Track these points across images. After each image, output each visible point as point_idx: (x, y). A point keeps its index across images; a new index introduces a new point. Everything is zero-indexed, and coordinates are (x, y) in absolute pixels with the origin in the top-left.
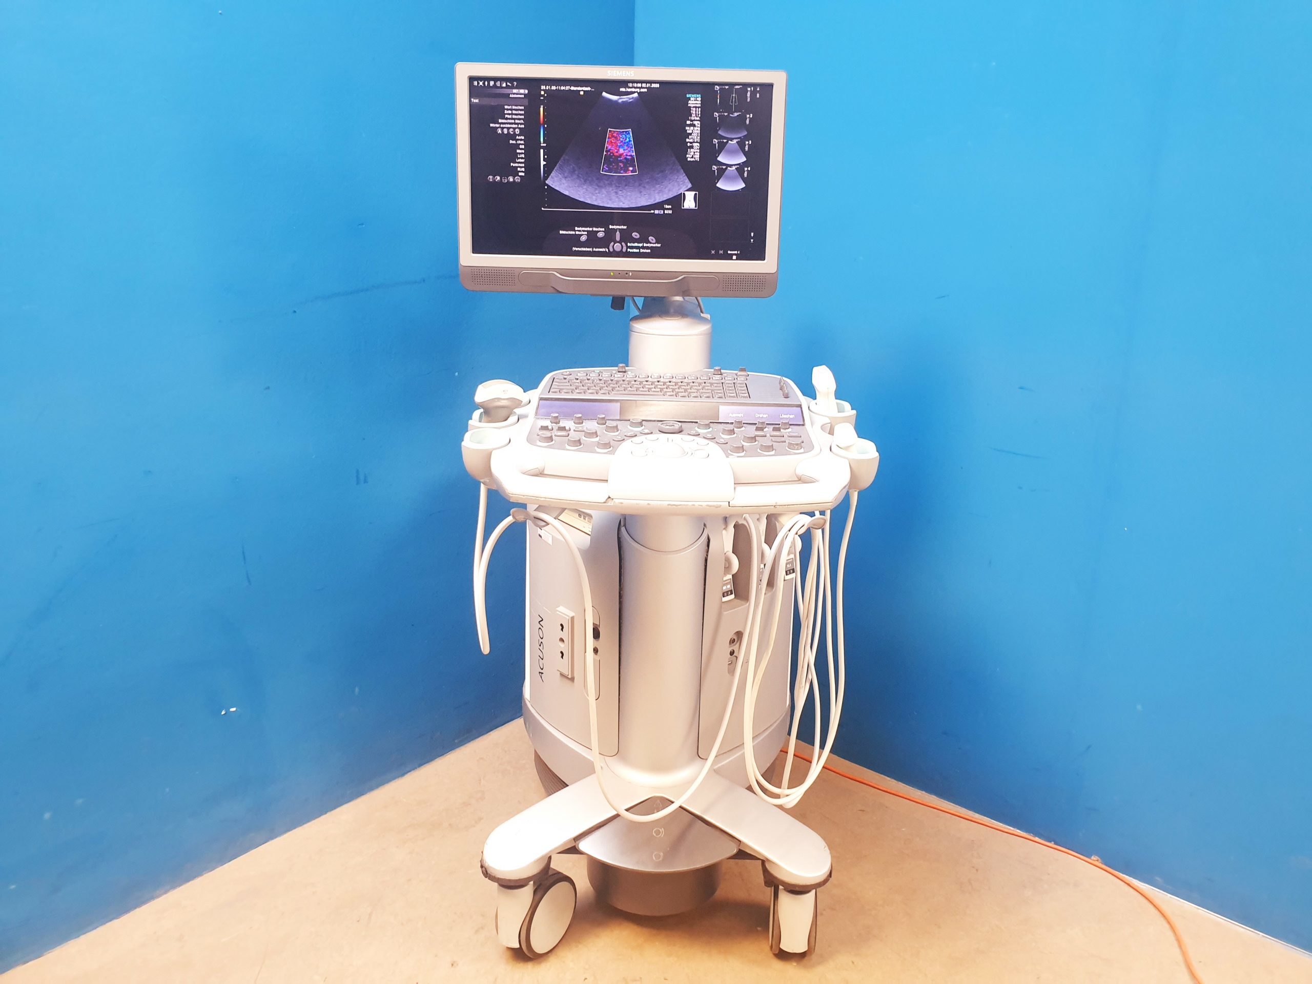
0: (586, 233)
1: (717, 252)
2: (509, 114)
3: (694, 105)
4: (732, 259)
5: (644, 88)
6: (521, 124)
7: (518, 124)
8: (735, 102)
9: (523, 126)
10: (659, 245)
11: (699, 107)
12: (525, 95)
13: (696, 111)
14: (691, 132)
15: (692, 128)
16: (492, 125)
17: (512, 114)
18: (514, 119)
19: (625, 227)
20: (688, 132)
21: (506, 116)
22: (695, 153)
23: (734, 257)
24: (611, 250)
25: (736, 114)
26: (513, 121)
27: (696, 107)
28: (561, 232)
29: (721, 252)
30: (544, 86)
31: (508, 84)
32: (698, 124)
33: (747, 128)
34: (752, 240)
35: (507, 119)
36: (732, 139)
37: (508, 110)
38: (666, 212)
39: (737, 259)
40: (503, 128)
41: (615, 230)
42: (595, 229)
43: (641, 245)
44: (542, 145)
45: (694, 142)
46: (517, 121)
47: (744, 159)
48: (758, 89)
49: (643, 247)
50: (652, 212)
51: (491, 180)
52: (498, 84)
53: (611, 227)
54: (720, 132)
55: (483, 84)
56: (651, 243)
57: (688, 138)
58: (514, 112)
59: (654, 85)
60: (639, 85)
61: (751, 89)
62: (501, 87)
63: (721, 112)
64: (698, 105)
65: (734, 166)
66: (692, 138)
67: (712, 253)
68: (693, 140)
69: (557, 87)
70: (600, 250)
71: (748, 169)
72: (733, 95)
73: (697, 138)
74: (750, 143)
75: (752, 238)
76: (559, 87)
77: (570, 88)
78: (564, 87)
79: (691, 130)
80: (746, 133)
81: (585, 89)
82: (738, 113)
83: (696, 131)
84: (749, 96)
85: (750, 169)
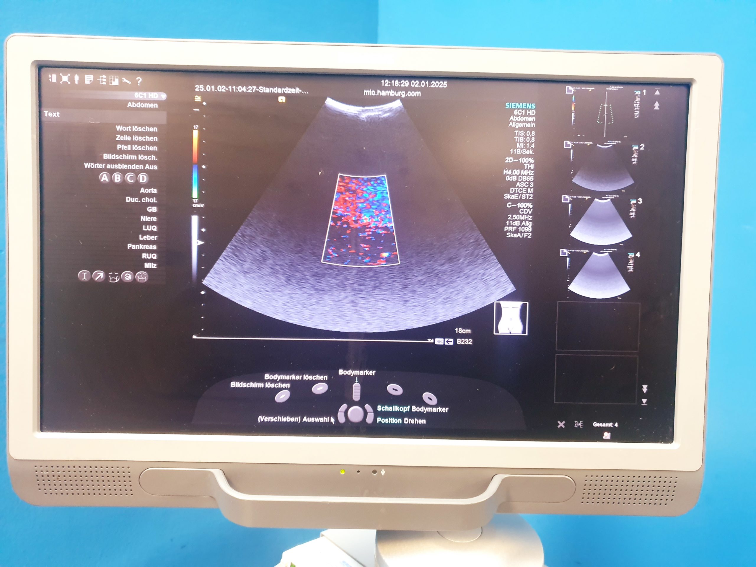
0: (288, 385)
1: (570, 425)
2: (125, 143)
3: (521, 125)
4: (601, 439)
5: (415, 89)
6: (152, 163)
7: (144, 163)
8: (609, 120)
9: (155, 167)
10: (445, 410)
11: (531, 129)
12: (159, 102)
13: (526, 136)
14: (514, 178)
15: (516, 172)
16: (87, 165)
17: (132, 143)
18: (137, 153)
19: (372, 373)
20: (508, 179)
21: (119, 146)
22: (524, 223)
23: (607, 435)
24: (342, 419)
25: (611, 144)
26: (134, 157)
27: (525, 129)
28: (233, 384)
29: (579, 424)
30: (202, 86)
31: (125, 80)
32: (530, 163)
33: (633, 172)
34: (644, 401)
35: (121, 152)
36: (601, 195)
37: (122, 133)
38: (459, 341)
39: (613, 439)
40: (111, 172)
41: (351, 380)
42: (306, 377)
43: (405, 409)
44: (195, 206)
45: (521, 201)
46: (141, 157)
47: (627, 235)
48: (657, 93)
49: (411, 415)
50: (430, 341)
51: (85, 278)
52: (103, 80)
53: (341, 372)
54: (577, 180)
55: (69, 79)
56: (427, 405)
57: (508, 192)
58: (135, 138)
59: (435, 84)
60: (406, 83)
61: (643, 92)
62: (109, 87)
63: (580, 139)
64: (529, 125)
65: (606, 250)
66: (516, 192)
67: (559, 427)
68: (519, 195)
69: (230, 87)
70: (317, 420)
71: (636, 255)
72: (605, 106)
73: (526, 192)
74: (640, 202)
75: (644, 396)
76: (234, 87)
77: (257, 90)
78: (245, 87)
79: (513, 175)
80: (632, 183)
81: (290, 91)
82: (614, 142)
83: (525, 177)
84: (637, 106)
85: (640, 254)
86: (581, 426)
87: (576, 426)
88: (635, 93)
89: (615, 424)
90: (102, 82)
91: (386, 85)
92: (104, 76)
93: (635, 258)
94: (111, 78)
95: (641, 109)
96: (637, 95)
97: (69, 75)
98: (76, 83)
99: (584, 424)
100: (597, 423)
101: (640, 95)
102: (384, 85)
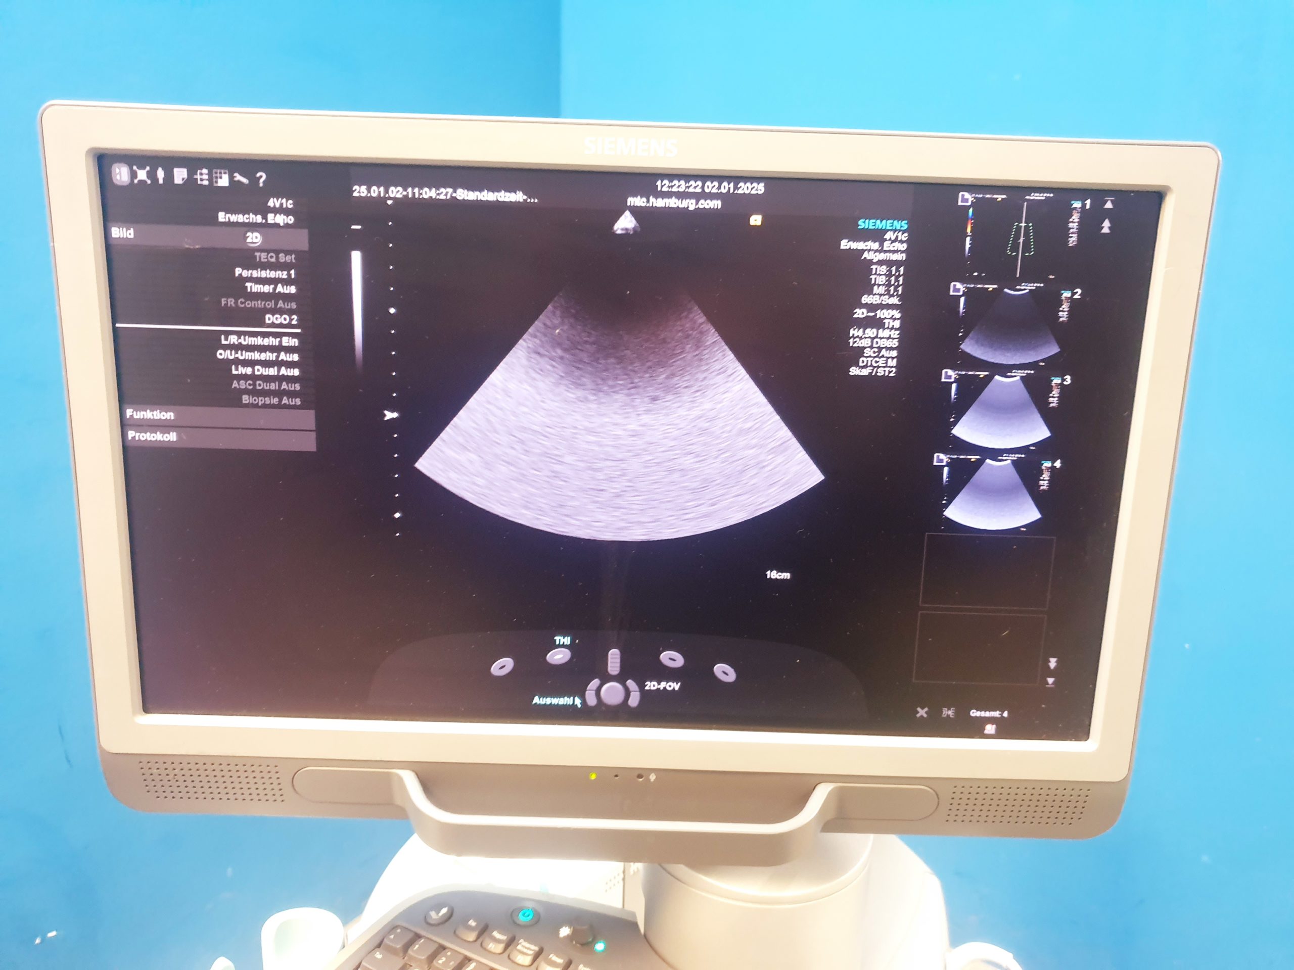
1: (935, 713)
3: (882, 256)
4: (981, 734)
5: (712, 196)
8: (1026, 247)
10: (748, 689)
11: (898, 264)
12: (295, 214)
13: (889, 275)
14: (866, 343)
15: (870, 332)
20: (857, 343)
23: (990, 729)
24: (591, 700)
25: (1027, 288)
27: (889, 263)
30: (364, 188)
31: (238, 177)
32: (893, 319)
33: (1060, 333)
34: (1051, 680)
36: (1004, 370)
39: (999, 735)
41: (606, 644)
47: (1042, 433)
48: (1109, 205)
52: (203, 177)
54: (969, 347)
55: (149, 175)
56: (719, 682)
57: (857, 365)
59: (745, 189)
60: (695, 186)
61: (1084, 205)
62: (214, 190)
63: (977, 280)
64: (894, 257)
65: (1007, 455)
66: (869, 364)
67: (918, 715)
68: (873, 370)
69: (410, 190)
70: (555, 701)
71: (1055, 465)
72: (1021, 226)
73: (885, 365)
74: (1067, 381)
75: (1051, 673)
76: (416, 190)
77: (454, 195)
78: (434, 190)
79: (865, 338)
80: (1057, 352)
81: (507, 197)
82: (1032, 285)
83: (885, 340)
84: (1074, 226)
85: (1061, 463)
86: (952, 715)
87: (945, 714)
88: (1072, 204)
89: (1003, 712)
90: (202, 180)
91: (665, 189)
92: (205, 171)
93: (1053, 468)
94: (216, 173)
95: (1080, 232)
96: (1075, 209)
97: (148, 168)
98: (161, 181)
99: (956, 713)
100: (977, 711)
101: (1079, 208)
102: (662, 188)
